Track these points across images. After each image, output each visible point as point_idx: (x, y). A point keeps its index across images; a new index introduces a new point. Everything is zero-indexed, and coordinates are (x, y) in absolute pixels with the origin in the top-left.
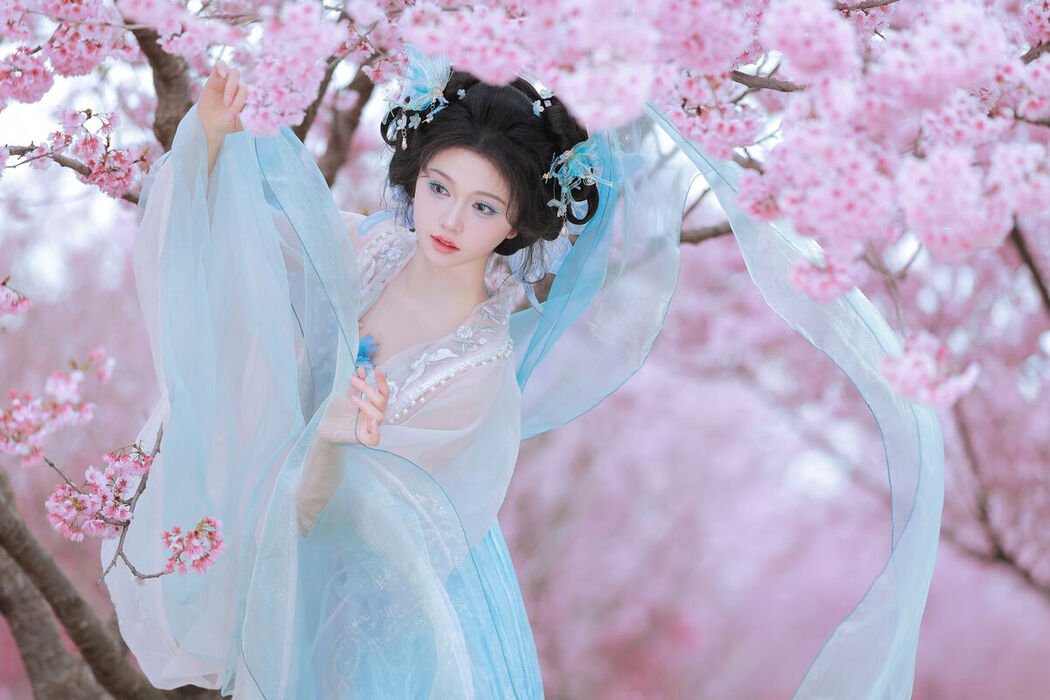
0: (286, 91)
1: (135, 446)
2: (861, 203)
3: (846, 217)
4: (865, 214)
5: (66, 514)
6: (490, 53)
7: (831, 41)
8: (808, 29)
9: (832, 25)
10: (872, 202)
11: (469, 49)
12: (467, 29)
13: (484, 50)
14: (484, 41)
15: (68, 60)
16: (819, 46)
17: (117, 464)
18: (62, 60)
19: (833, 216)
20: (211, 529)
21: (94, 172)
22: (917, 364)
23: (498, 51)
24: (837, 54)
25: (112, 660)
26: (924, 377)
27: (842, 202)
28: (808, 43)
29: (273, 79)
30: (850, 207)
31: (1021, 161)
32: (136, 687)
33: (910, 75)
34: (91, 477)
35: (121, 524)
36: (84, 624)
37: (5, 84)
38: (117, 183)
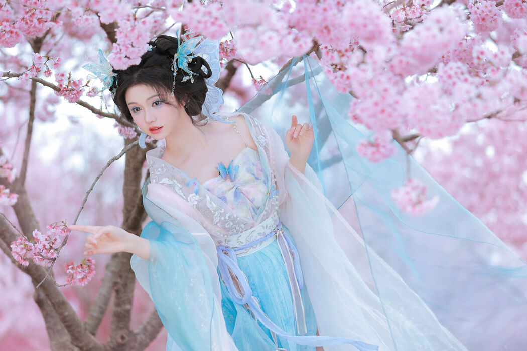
1: (63, 222)
2: (389, 110)
3: (380, 116)
4: (390, 115)
5: (21, 251)
6: (209, 24)
7: (377, 25)
8: (366, 18)
9: (378, 17)
10: (395, 110)
11: (199, 22)
12: (198, 11)
13: (206, 22)
14: (207, 18)
15: (29, 27)
16: (371, 28)
17: (53, 230)
19: (374, 116)
20: (90, 264)
21: (61, 90)
22: (407, 193)
23: (213, 23)
24: (381, 32)
25: (79, 332)
26: (410, 200)
27: (379, 108)
28: (365, 26)
30: (383, 111)
31: (468, 92)
32: (91, 346)
33: (416, 44)
34: (36, 235)
35: (51, 259)
36: (66, 314)
38: (73, 96)
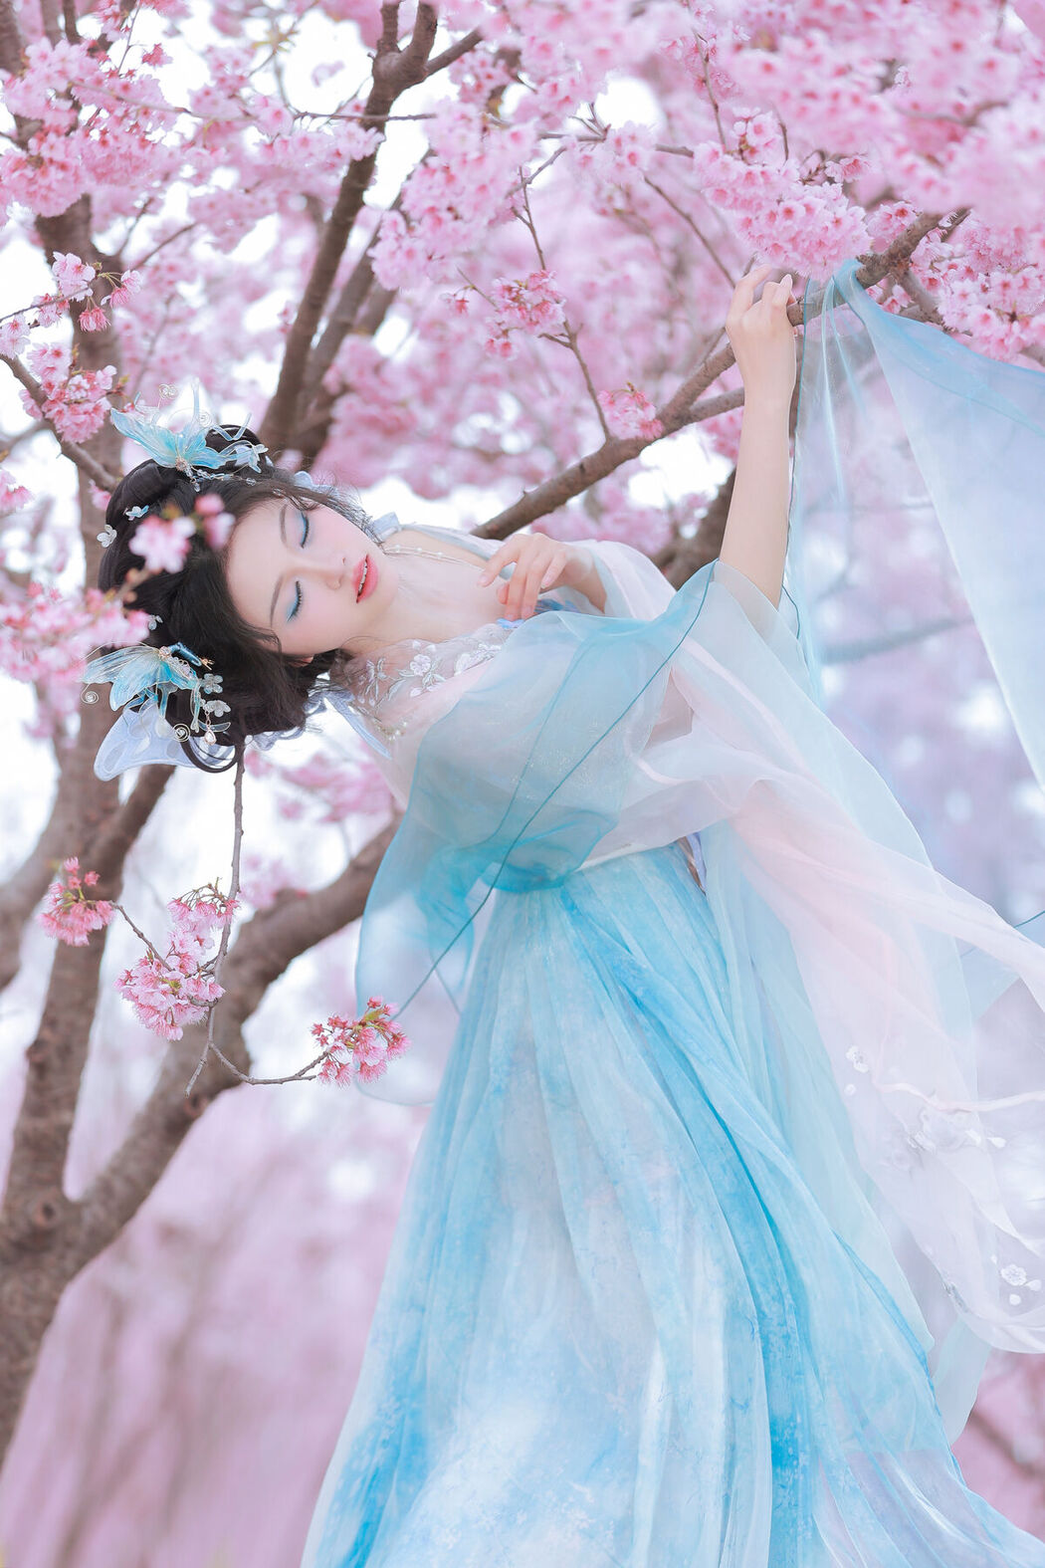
0: (447, 216)
12: (817, 60)
15: (110, 157)
18: (100, 154)
21: (51, 397)
29: (436, 192)
37: (21, 175)
38: (82, 418)
